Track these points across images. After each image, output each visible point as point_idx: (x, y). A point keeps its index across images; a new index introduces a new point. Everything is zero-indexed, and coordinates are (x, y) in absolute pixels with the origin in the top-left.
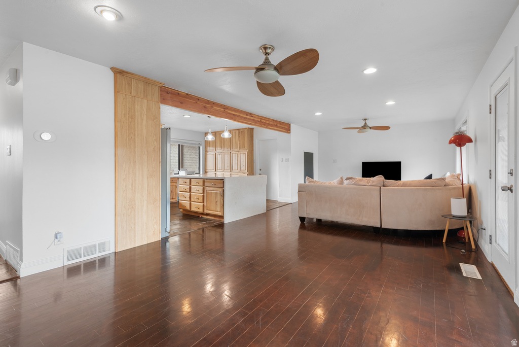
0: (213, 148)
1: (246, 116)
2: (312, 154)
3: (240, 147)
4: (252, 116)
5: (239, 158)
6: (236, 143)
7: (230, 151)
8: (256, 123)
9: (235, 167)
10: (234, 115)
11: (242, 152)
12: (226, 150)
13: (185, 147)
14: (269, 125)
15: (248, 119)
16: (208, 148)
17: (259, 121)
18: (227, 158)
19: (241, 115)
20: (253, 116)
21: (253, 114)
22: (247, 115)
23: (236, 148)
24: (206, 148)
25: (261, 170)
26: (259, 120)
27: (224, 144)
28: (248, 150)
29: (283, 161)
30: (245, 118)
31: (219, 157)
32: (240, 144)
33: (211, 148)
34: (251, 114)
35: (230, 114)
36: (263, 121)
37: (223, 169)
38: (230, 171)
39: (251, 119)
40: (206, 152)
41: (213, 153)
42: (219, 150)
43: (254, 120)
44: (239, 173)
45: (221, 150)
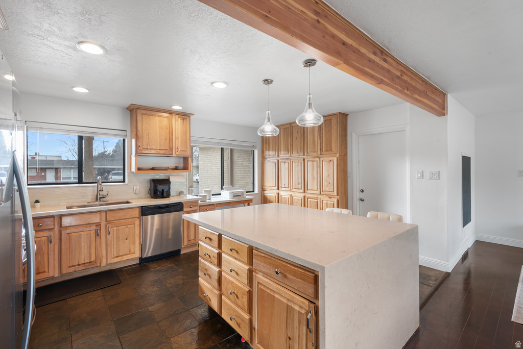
0: (274, 153)
1: (373, 57)
2: (469, 159)
3: (321, 150)
4: (385, 61)
5: (320, 167)
6: (314, 141)
7: (302, 157)
8: (393, 80)
9: (312, 184)
10: (344, 43)
11: (325, 159)
12: (295, 155)
13: (235, 151)
14: (414, 90)
15: (378, 65)
16: (267, 153)
17: (398, 77)
18: (297, 168)
19: (363, 50)
20: (389, 59)
21: (388, 55)
22: (375, 54)
23: (315, 152)
24: (263, 152)
25: (362, 191)
26: (399, 74)
27: (292, 146)
28: (338, 155)
29: (423, 176)
30: (370, 60)
31: (284, 167)
32: (321, 143)
33: (271, 153)
34: (382, 52)
35: (334, 36)
36: (405, 78)
37: (291, 187)
38: (302, 190)
39: (383, 68)
40: (263, 158)
41: (275, 160)
42: (283, 155)
43: (389, 71)
44: (320, 196)
45: (287, 156)
